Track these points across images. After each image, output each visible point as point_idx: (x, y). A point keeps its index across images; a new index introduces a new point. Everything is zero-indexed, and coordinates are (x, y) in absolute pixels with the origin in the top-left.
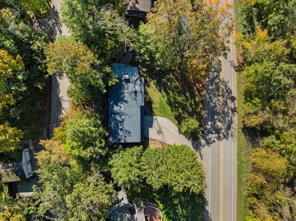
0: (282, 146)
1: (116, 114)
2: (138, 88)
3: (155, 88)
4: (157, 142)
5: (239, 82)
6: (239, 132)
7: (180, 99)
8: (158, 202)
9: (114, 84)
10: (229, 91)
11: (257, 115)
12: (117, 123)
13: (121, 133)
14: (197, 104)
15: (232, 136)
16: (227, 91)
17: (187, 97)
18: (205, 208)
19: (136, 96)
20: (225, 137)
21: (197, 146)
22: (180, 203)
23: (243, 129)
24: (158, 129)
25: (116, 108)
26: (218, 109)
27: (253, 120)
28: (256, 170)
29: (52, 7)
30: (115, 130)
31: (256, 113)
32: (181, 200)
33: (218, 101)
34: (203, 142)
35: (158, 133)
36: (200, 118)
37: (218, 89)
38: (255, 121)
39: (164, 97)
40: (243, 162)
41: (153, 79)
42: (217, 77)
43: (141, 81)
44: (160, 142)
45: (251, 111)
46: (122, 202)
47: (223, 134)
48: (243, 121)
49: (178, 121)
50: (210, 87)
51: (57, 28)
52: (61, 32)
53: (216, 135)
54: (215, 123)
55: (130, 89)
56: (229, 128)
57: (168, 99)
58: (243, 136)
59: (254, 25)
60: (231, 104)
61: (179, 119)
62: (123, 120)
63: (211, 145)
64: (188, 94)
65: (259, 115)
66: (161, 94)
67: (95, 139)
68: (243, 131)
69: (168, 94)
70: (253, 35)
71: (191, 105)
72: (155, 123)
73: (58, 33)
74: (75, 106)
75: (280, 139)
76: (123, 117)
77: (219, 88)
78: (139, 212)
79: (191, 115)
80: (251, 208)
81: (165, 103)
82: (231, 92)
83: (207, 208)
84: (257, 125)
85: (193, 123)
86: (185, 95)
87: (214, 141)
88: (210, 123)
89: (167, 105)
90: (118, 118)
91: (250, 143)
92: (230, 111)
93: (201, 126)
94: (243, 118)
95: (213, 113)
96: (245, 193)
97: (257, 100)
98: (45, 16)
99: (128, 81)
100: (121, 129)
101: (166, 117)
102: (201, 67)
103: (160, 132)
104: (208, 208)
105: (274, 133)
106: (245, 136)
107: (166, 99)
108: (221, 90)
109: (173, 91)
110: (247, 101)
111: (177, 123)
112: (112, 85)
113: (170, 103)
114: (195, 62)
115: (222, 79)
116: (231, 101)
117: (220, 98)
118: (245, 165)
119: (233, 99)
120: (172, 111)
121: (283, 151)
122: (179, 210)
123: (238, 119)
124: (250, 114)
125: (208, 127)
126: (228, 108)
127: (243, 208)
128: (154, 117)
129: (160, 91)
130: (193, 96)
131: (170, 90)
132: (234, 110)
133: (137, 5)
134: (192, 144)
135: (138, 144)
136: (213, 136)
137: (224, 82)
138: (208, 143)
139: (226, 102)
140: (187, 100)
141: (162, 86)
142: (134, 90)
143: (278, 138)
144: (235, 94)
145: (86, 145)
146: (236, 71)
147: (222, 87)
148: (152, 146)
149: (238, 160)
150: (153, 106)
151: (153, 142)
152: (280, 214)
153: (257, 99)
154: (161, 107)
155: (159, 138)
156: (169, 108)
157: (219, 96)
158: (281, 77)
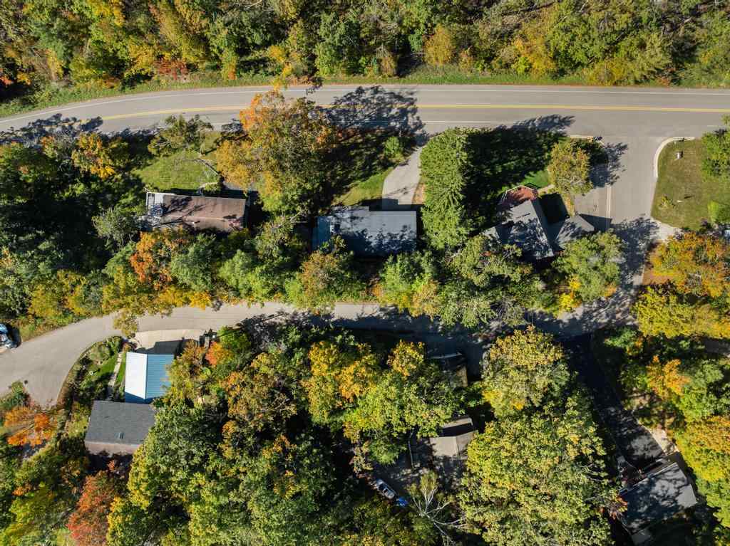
0: (422, 26)
1: (380, 244)
2: (347, 215)
3: (345, 196)
4: (418, 192)
5: (335, 81)
6: (404, 82)
7: (359, 164)
8: (500, 193)
9: (343, 241)
10: (349, 97)
11: (381, 60)
12: (392, 242)
13: (406, 237)
14: (367, 141)
15: (412, 94)
16: (349, 99)
17: (356, 154)
18: (509, 130)
19: (358, 218)
20: (412, 104)
21: (423, 140)
22: (500, 163)
23: (401, 77)
24: (401, 194)
25: (374, 243)
26: (373, 112)
27: (388, 66)
28: (455, 58)
29: (237, 327)
30: (402, 245)
31: (379, 61)
32: (496, 163)
33: (363, 113)
34: (418, 132)
35: (406, 193)
36: (385, 136)
37: (344, 112)
38: (389, 63)
39: (356, 185)
40: (445, 76)
41: (333, 198)
42: (328, 111)
43: (337, 212)
44: (417, 188)
45: (376, 67)
46: (494, 235)
47: (408, 105)
48: (389, 76)
49: (390, 166)
50: (343, 121)
51: (267, 322)
52: (272, 316)
53: (409, 115)
54: (393, 117)
55: (349, 226)
56: (399, 98)
57: (359, 178)
58: (410, 76)
59: (255, 60)
60: (367, 95)
61: (387, 165)
62: (389, 234)
63: (423, 122)
64: (353, 153)
65: (382, 57)
66: (353, 189)
67: (412, 262)
68: (403, 76)
69: (353, 179)
70: (269, 61)
71: (367, 149)
72: (392, 197)
73: (273, 320)
74: (369, 296)
75: (414, 29)
76: (385, 234)
77: (344, 110)
78: (510, 217)
79: (381, 149)
80: (507, 66)
81: (364, 183)
82: (350, 94)
83: (509, 127)
84: (395, 60)
85: (392, 144)
86: (354, 156)
87: (418, 118)
88: (392, 124)
89: (368, 181)
90: (386, 241)
91: (420, 67)
92: (377, 96)
93: (396, 134)
94: (384, 77)
95: (379, 119)
96: (488, 73)
97: (362, 60)
98: (250, 336)
99: (337, 227)
100: (402, 237)
101: (383, 180)
102: (324, 133)
103: (405, 191)
104: (509, 124)
105: (405, 36)
106: (409, 73)
107: (359, 181)
108: (347, 108)
109: (350, 172)
110: (362, 72)
111: (392, 168)
112: (344, 243)
113: (365, 177)
114: (319, 140)
115: (331, 106)
116: (363, 95)
117: (359, 108)
118: (451, 74)
119: (360, 91)
120: (375, 174)
121: (429, 25)
122: (512, 164)
123: (386, 82)
124: (379, 70)
125: (398, 126)
126: (373, 98)
127: (508, 77)
128: (384, 197)
129: (348, 190)
130: (355, 146)
131: (347, 176)
132: (376, 91)
133: (238, 217)
134: (420, 146)
135: (419, 215)
136: (410, 119)
137: (335, 103)
138: (419, 126)
139: (364, 101)
140: (360, 154)
141: (342, 187)
142: (349, 220)
143: (412, 31)
144: (352, 88)
145: (419, 270)
146: (321, 85)
147: (343, 106)
148: (423, 199)
149: (442, 83)
150: (369, 198)
151: (417, 198)
152: (515, 28)
153: (360, 61)
154: (370, 188)
155: (411, 192)
156: (372, 177)
157: (355, 111)
158: (337, 36)
